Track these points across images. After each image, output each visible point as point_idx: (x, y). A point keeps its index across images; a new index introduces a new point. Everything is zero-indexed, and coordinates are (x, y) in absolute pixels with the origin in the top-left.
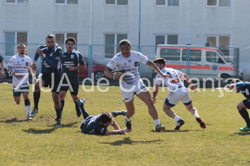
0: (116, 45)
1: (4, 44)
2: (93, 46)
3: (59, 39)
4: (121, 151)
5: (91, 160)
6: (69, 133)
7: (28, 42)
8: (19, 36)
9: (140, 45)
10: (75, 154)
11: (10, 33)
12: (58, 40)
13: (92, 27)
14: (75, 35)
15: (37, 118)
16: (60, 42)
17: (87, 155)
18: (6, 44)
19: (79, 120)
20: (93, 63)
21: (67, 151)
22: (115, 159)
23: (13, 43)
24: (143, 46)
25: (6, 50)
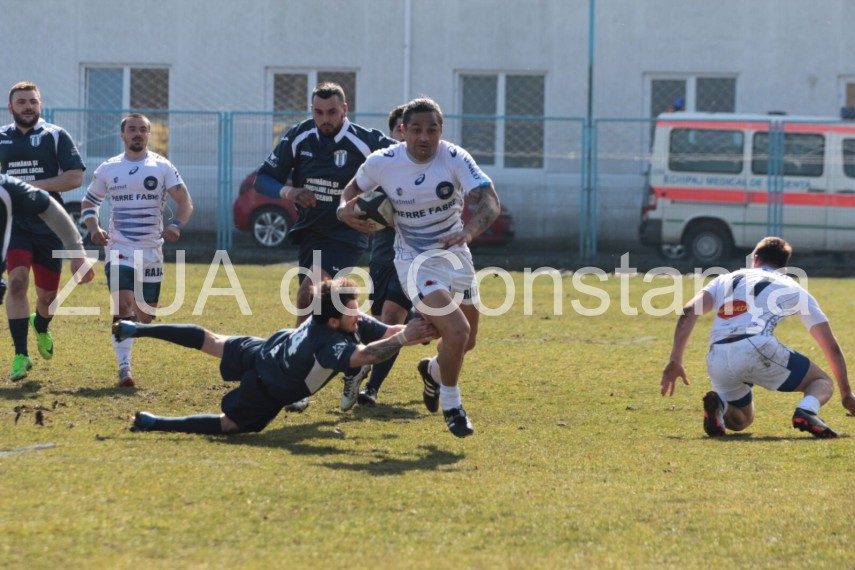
0: (501, 118)
1: (82, 114)
3: (287, 93)
4: (523, 517)
5: (412, 549)
6: (328, 449)
7: (172, 105)
8: (139, 81)
9: (595, 116)
10: (353, 525)
11: (106, 70)
12: (284, 96)
13: (412, 48)
14: (347, 79)
15: (207, 392)
16: (291, 106)
17: (397, 531)
18: (90, 112)
21: (323, 517)
22: (503, 544)
23: (117, 108)
24: (604, 120)
25: (89, 135)
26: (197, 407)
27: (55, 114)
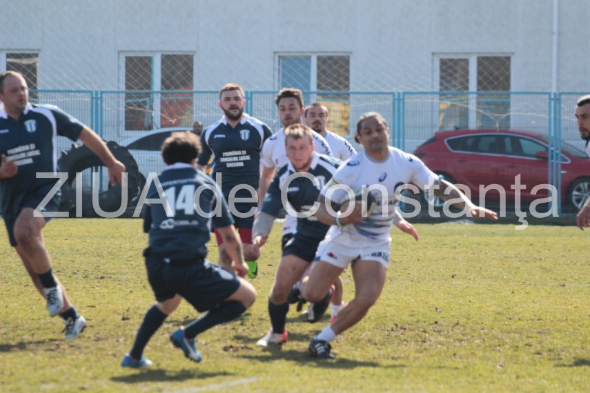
2: (563, 97)
3: (450, 75)
6: (493, 383)
7: (354, 86)
8: (324, 67)
11: (296, 58)
12: (449, 78)
13: (559, 35)
14: (503, 63)
15: (386, 333)
16: (455, 86)
19: (524, 338)
20: (563, 152)
26: (379, 346)
27: (254, 95)
